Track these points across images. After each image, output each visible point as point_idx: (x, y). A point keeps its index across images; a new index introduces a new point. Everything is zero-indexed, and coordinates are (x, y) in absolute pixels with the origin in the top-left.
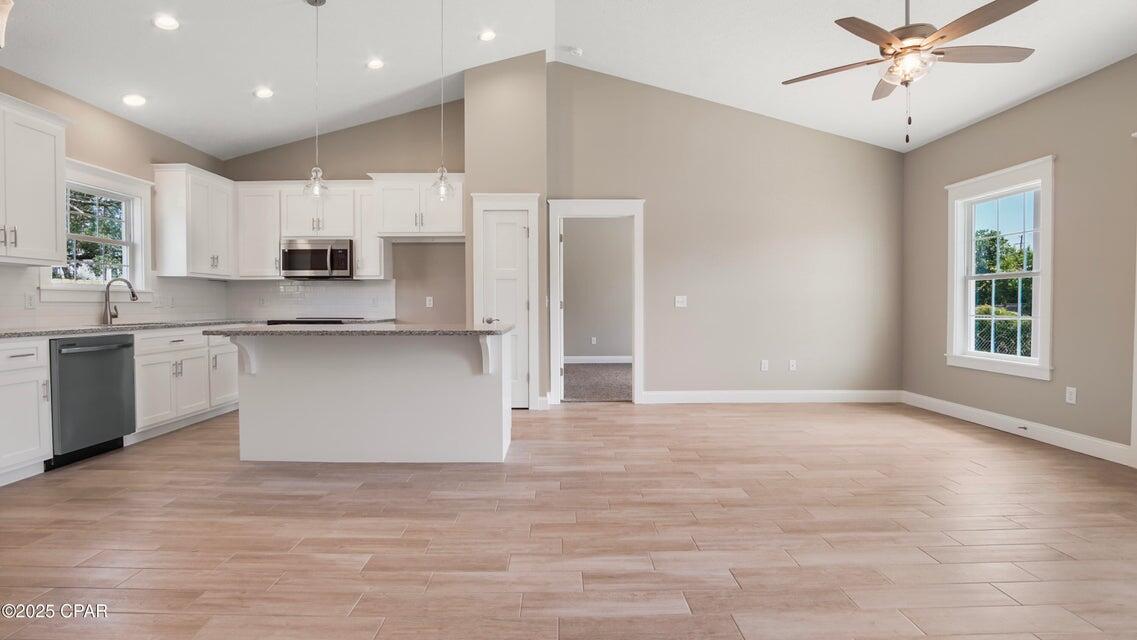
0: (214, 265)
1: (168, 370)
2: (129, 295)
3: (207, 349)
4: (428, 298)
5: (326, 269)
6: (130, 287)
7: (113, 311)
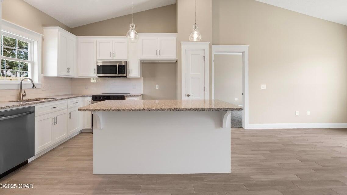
0: (69, 72)
1: (50, 121)
2: (31, 86)
3: (67, 110)
4: (156, 85)
5: (117, 73)
6: (32, 82)
7: (24, 93)
